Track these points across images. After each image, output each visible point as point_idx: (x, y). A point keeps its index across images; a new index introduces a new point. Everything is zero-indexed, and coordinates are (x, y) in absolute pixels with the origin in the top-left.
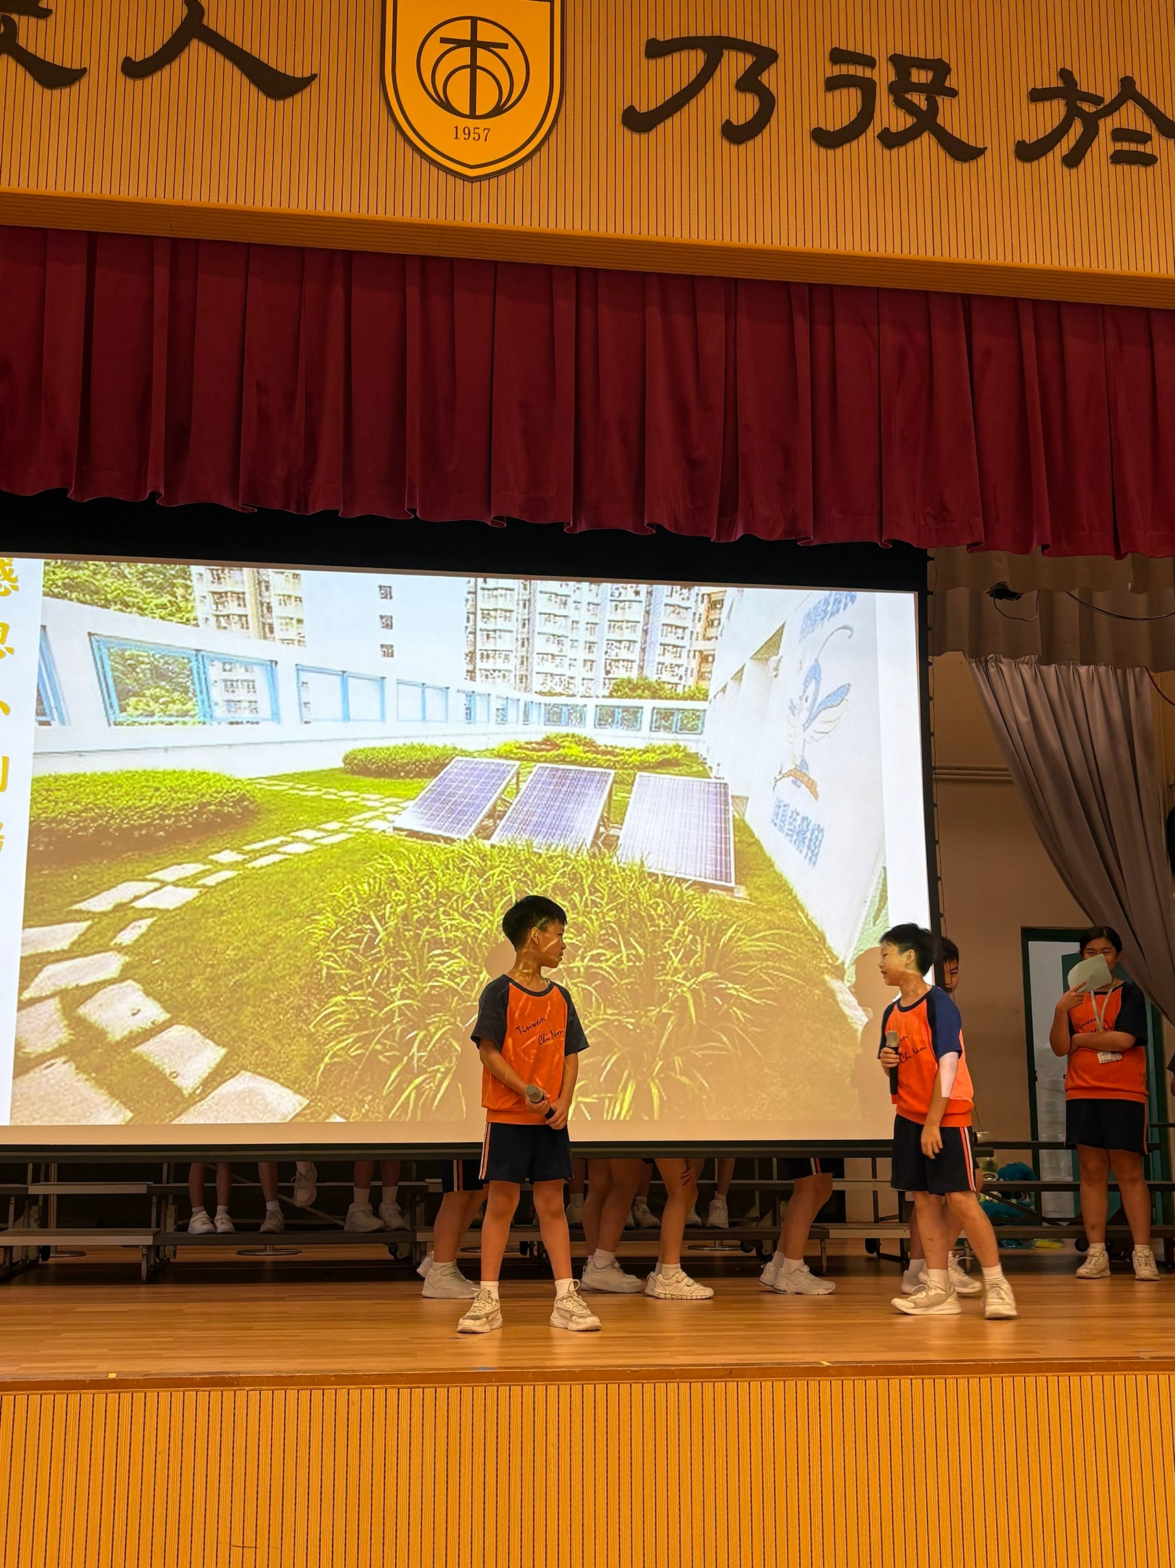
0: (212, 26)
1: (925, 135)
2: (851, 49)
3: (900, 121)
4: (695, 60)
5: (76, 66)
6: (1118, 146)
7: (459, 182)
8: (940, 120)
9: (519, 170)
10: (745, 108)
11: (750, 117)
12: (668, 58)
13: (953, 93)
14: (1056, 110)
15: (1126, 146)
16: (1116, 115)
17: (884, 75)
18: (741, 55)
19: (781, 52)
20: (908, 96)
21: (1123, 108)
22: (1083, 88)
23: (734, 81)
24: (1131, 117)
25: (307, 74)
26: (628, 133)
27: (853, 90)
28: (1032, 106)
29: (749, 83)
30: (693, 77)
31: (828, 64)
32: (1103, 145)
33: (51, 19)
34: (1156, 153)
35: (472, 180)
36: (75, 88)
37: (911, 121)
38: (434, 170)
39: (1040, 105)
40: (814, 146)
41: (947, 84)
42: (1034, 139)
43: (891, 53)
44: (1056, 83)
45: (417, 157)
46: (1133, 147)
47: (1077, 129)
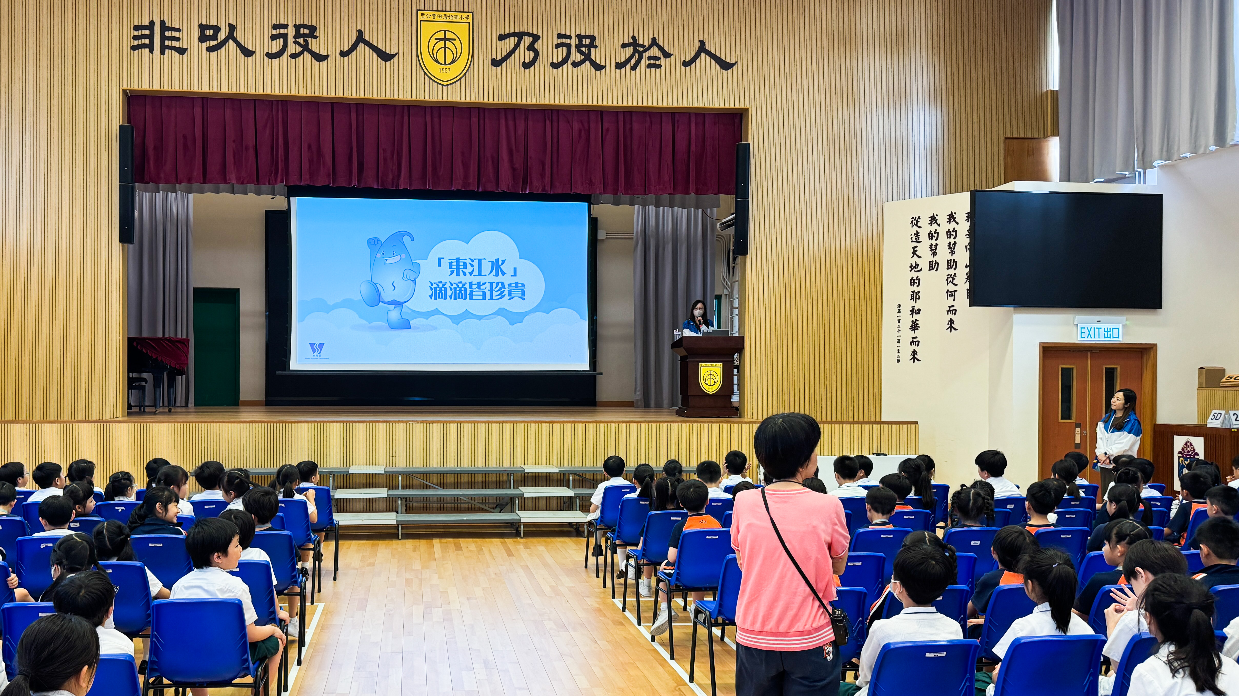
0: (366, 39)
1: (587, 62)
2: (564, 33)
3: (578, 57)
4: (514, 40)
5: (326, 54)
6: (650, 62)
7: (441, 86)
8: (592, 57)
9: (459, 81)
10: (529, 56)
11: (531, 59)
12: (506, 40)
13: (596, 47)
14: (630, 50)
15: (652, 62)
16: (650, 51)
17: (574, 42)
18: (529, 37)
19: (541, 36)
20: (582, 49)
21: (652, 48)
22: (639, 42)
23: (526, 47)
24: (655, 52)
25: (395, 53)
26: (493, 67)
27: (564, 48)
28: (622, 49)
29: (531, 47)
30: (513, 46)
31: (556, 39)
32: (645, 62)
33: (318, 39)
34: (662, 64)
35: (445, 86)
36: (326, 61)
37: (582, 57)
38: (434, 83)
39: (625, 49)
40: (551, 68)
41: (595, 44)
42: (622, 61)
43: (577, 34)
44: (631, 41)
45: (428, 79)
46: (654, 62)
47: (637, 56)
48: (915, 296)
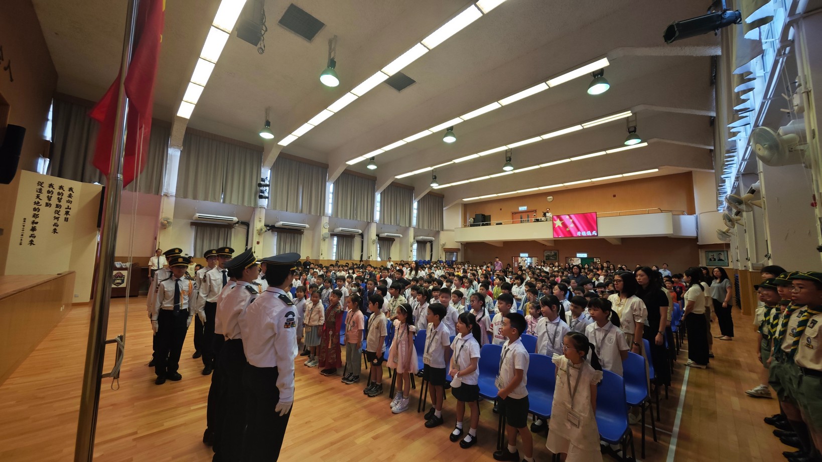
48: (35, 216)
